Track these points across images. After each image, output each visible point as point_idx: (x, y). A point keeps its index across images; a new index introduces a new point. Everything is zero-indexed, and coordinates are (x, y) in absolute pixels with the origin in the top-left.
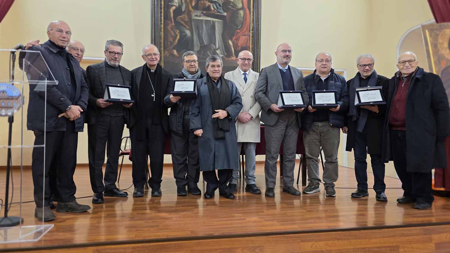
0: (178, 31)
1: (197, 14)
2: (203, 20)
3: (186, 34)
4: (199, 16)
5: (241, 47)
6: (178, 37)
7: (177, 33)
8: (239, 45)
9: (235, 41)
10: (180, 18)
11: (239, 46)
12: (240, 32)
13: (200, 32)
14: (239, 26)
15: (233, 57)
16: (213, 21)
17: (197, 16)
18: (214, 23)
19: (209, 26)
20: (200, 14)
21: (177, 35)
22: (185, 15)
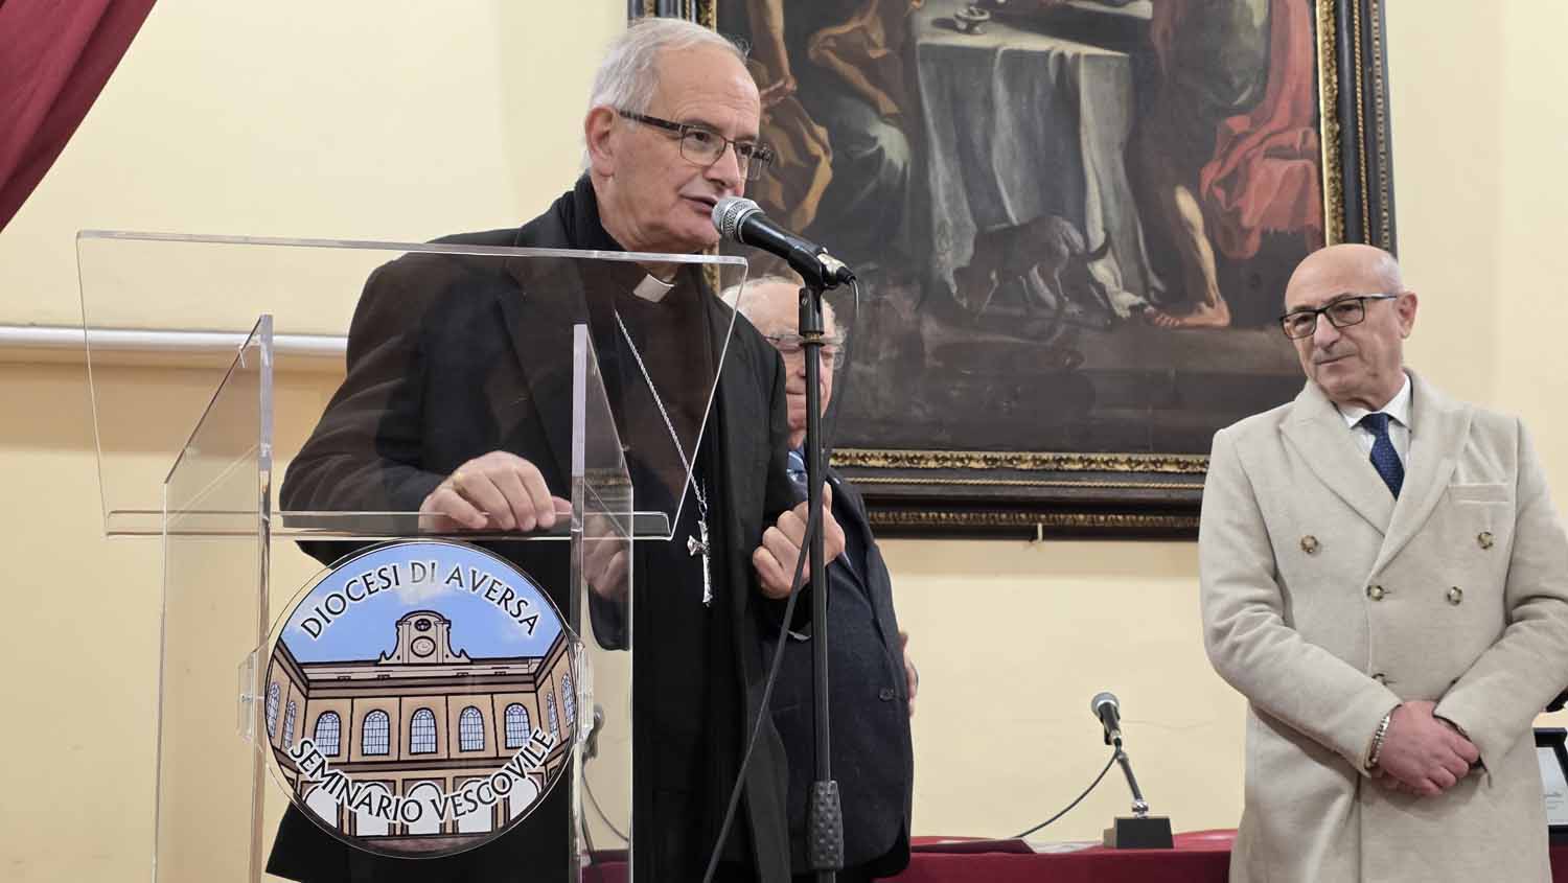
0: (822, 132)
1: (948, 14)
2: (989, 53)
3: (881, 151)
4: (962, 26)
5: (1264, 234)
6: (824, 174)
8: (1247, 220)
9: (1220, 194)
10: (836, 38)
11: (1246, 233)
12: (1246, 134)
13: (977, 135)
14: (1243, 88)
15: (1210, 304)
16: (1061, 56)
17: (947, 24)
18: (1066, 69)
19: (1038, 91)
20: (972, 13)
21: (817, 160)
22: (865, 22)
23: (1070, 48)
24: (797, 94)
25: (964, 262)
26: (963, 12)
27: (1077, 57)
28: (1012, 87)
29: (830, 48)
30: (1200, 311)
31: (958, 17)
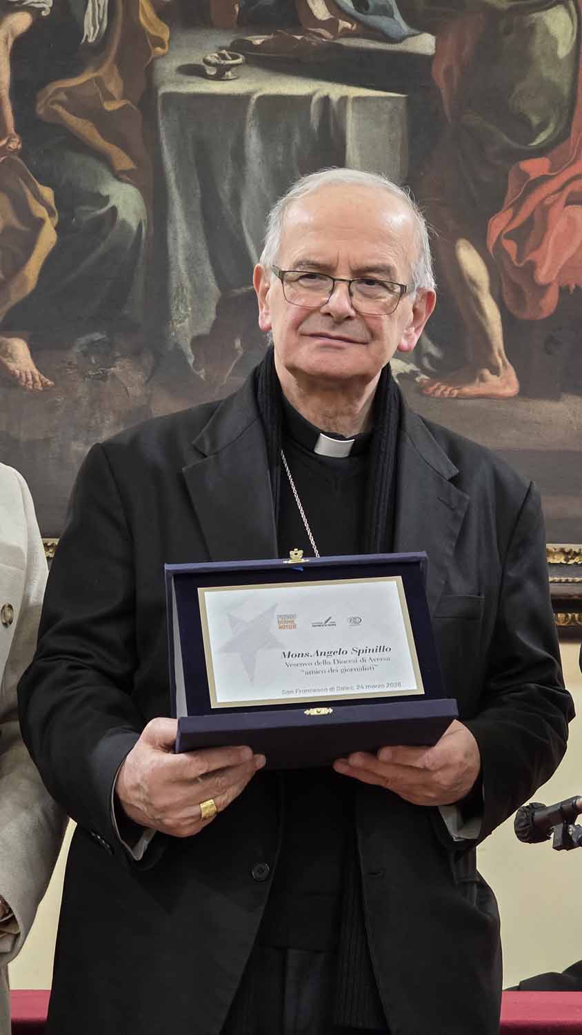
0: (48, 193)
1: (196, 59)
2: (242, 100)
3: (114, 210)
4: (211, 71)
5: (563, 291)
6: (48, 237)
7: (40, 211)
10: (68, 92)
12: (544, 179)
13: (225, 189)
15: (495, 371)
16: (326, 100)
17: (196, 71)
18: (330, 113)
19: (297, 139)
20: (223, 57)
21: (41, 222)
22: (100, 73)
23: (335, 91)
24: (22, 154)
25: (204, 329)
26: (213, 57)
27: (344, 100)
28: (266, 135)
29: (61, 103)
30: (483, 380)
31: (205, 61)
